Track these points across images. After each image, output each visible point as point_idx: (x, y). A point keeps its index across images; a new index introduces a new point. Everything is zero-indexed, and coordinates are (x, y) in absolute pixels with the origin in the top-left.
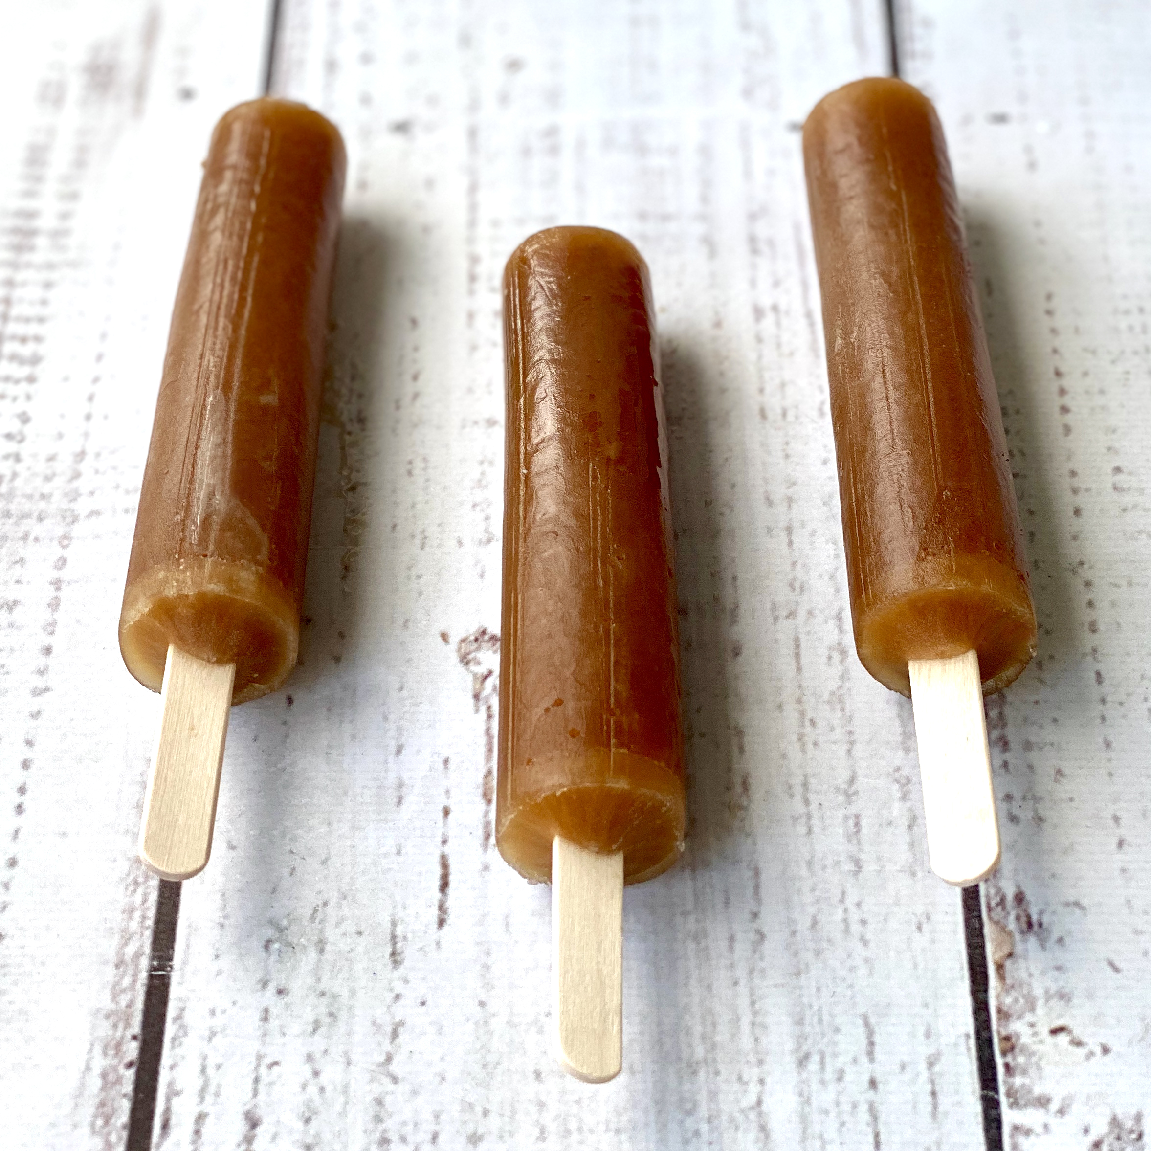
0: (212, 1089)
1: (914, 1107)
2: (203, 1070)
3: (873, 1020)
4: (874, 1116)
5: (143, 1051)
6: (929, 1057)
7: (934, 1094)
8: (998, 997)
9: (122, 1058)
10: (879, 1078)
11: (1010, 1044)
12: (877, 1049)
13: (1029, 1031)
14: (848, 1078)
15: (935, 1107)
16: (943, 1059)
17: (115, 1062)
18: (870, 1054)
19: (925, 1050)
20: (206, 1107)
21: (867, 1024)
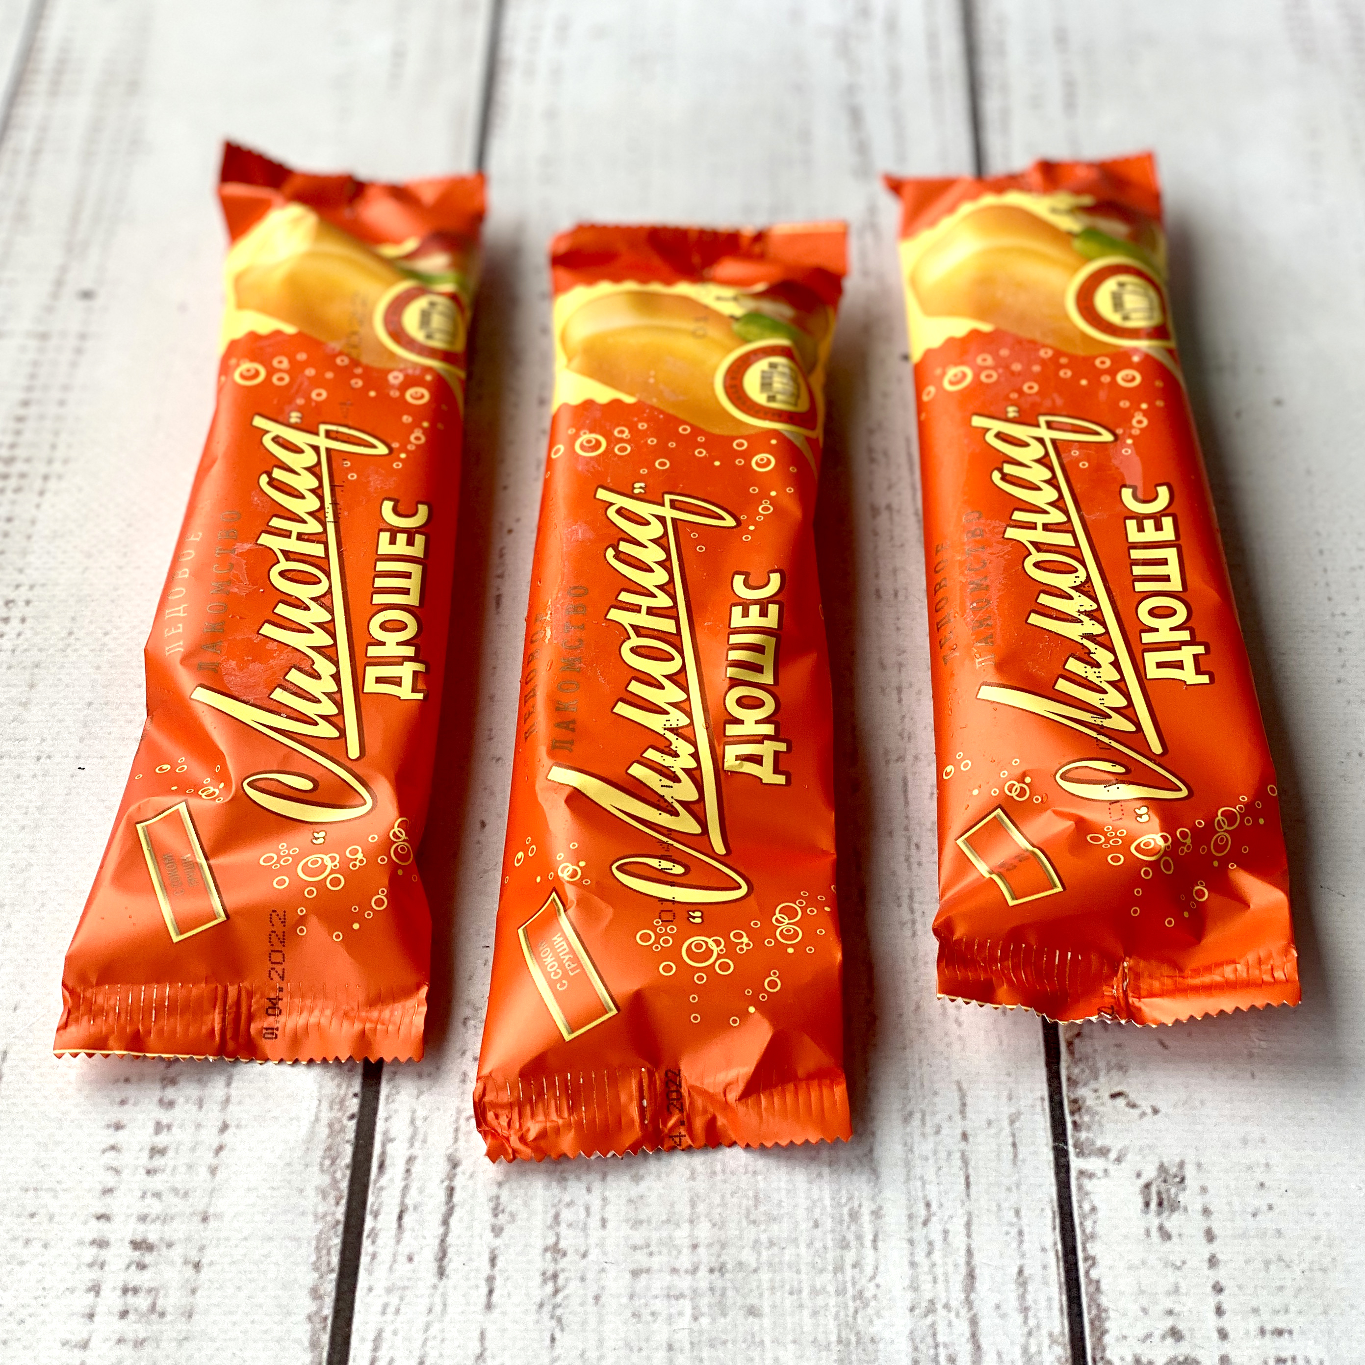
0: (420, 1137)
1: (998, 1155)
2: (413, 1121)
3: (965, 1086)
4: (965, 1162)
5: (362, 1106)
6: (1010, 1116)
7: (1014, 1145)
8: (1068, 1068)
9: (345, 1112)
10: (969, 1132)
11: (1077, 1106)
12: (969, 1109)
13: (1093, 1095)
14: (944, 1131)
15: (1015, 1155)
16: (1022, 1117)
17: (339, 1114)
18: (963, 1113)
19: (1006, 1110)
20: (416, 1151)
21: (960, 1089)
